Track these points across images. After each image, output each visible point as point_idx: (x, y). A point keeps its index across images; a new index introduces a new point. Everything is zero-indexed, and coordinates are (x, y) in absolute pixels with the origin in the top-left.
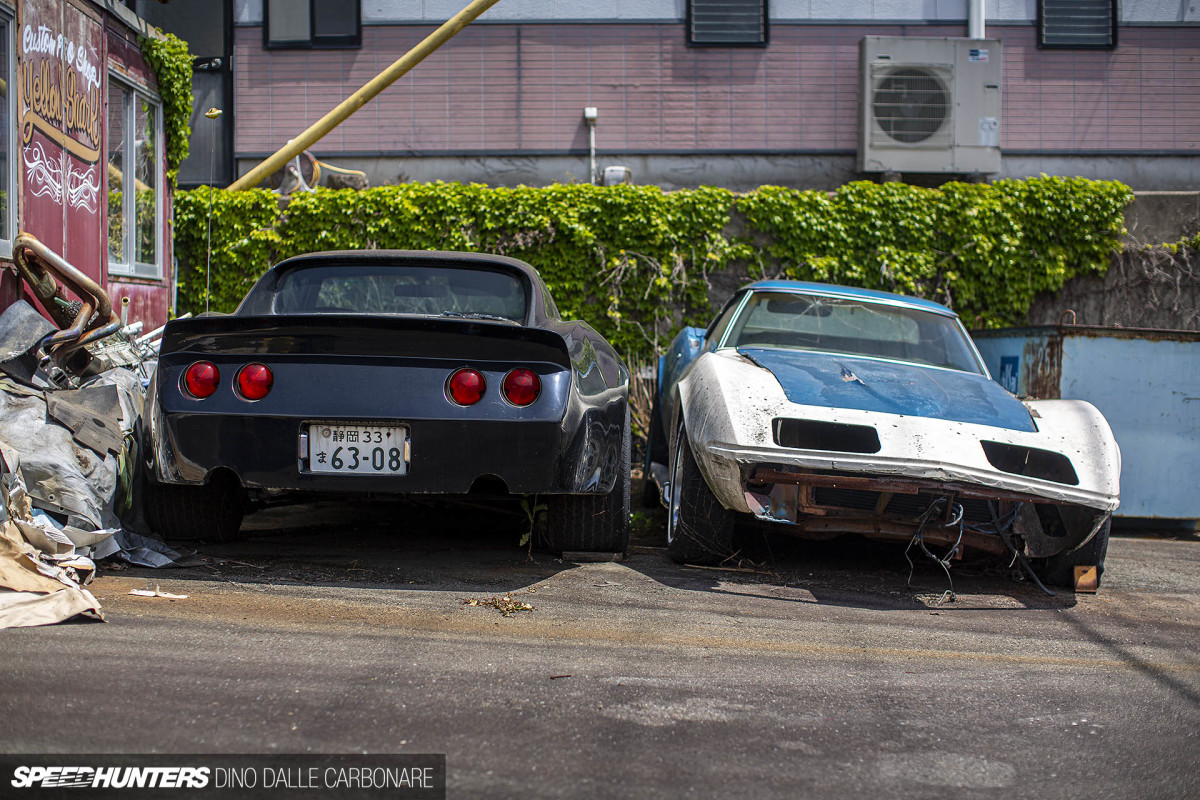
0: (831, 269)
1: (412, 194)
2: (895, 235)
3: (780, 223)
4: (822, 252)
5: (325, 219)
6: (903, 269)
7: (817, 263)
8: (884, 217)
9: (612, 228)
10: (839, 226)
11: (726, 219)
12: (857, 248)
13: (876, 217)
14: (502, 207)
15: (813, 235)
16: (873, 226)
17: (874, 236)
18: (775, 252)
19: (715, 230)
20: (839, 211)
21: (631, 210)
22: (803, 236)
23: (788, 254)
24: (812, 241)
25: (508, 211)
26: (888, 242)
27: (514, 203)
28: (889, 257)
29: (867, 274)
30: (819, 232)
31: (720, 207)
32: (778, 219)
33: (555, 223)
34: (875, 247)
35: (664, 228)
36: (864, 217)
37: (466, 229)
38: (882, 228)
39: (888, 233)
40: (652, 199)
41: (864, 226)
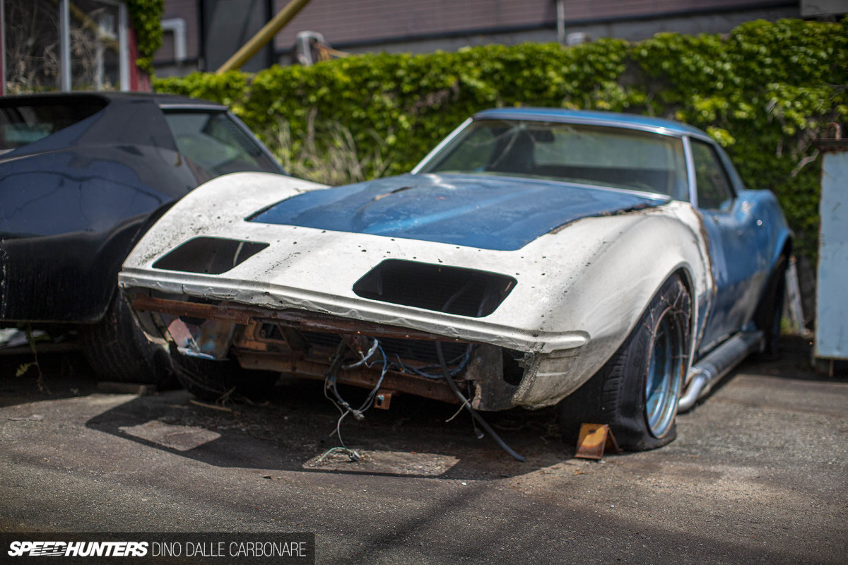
0: (717, 111)
1: (346, 65)
2: (786, 70)
3: (669, 69)
4: (709, 92)
5: (277, 92)
6: (793, 106)
7: (704, 105)
8: (774, 54)
9: (513, 84)
10: (728, 66)
11: (621, 69)
12: (746, 89)
13: (766, 56)
14: (418, 71)
15: (702, 78)
16: (762, 65)
17: (763, 74)
18: (667, 96)
19: (609, 79)
20: (729, 52)
21: (529, 65)
22: (693, 79)
23: (679, 98)
24: (701, 84)
25: (423, 75)
26: (777, 79)
27: (429, 67)
28: (779, 94)
29: (757, 113)
30: (708, 75)
31: (614, 57)
32: (666, 65)
33: (461, 84)
34: (764, 85)
35: (558, 79)
36: (751, 56)
37: (388, 92)
38: (772, 65)
39: (778, 70)
40: (550, 55)
41: (754, 65)
